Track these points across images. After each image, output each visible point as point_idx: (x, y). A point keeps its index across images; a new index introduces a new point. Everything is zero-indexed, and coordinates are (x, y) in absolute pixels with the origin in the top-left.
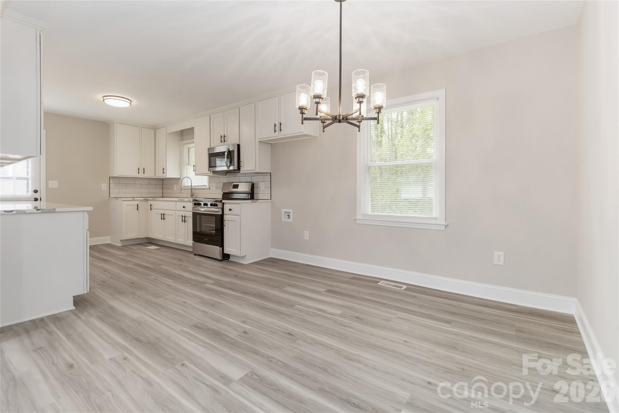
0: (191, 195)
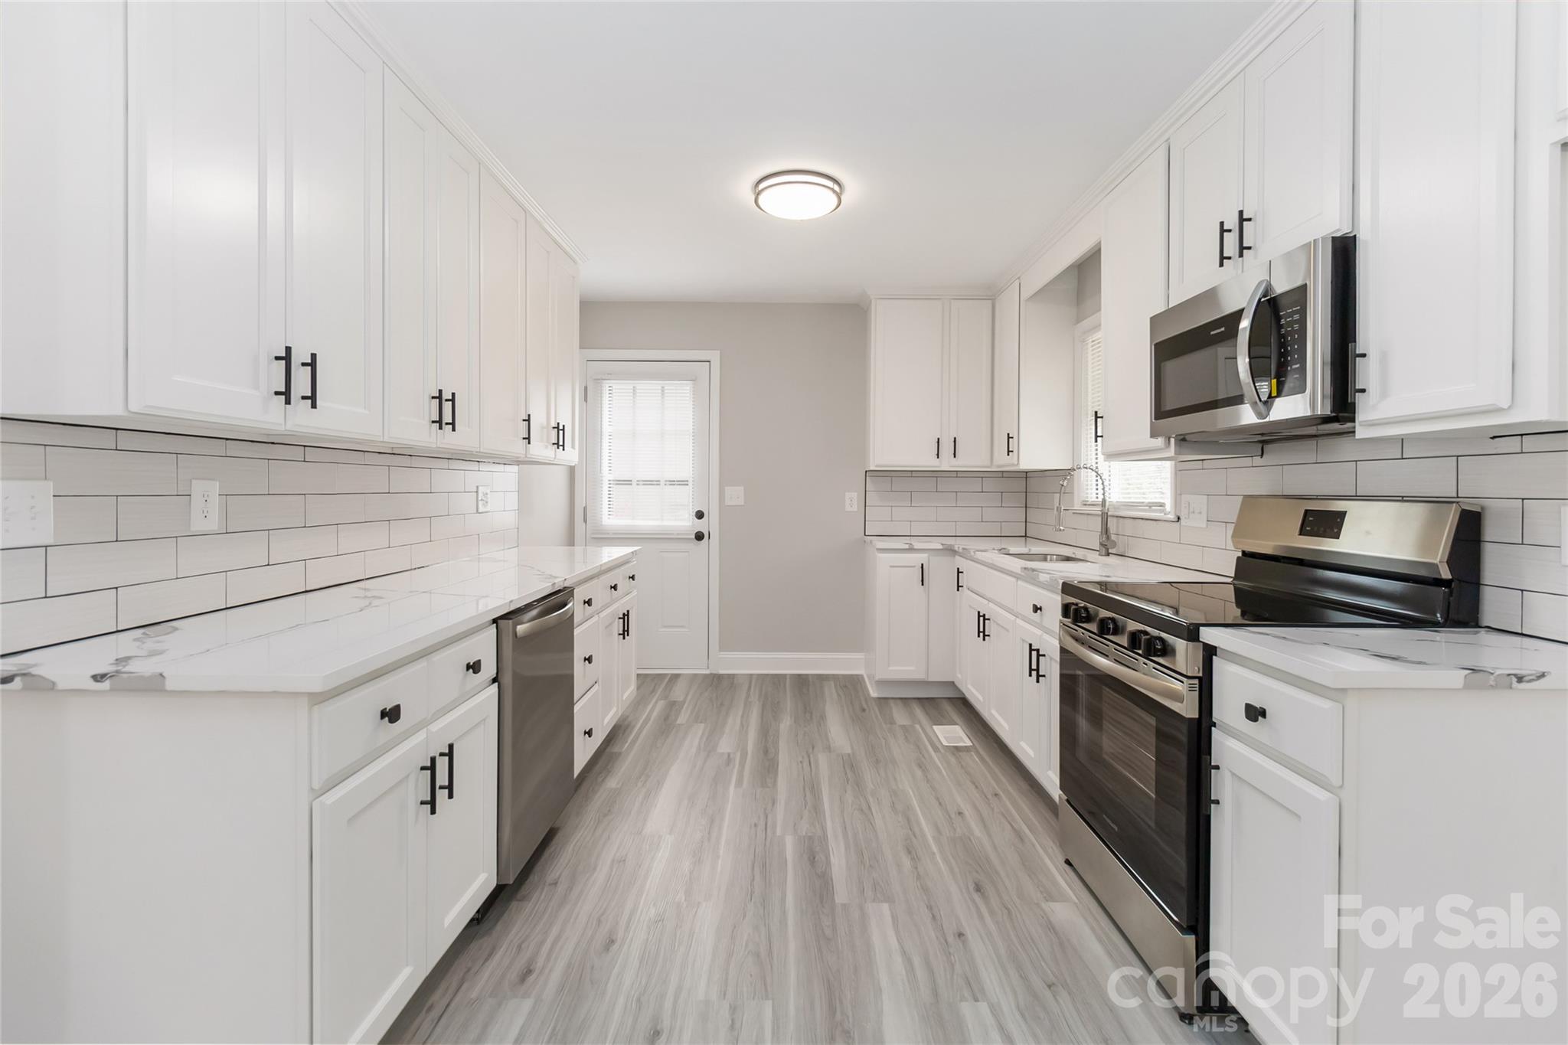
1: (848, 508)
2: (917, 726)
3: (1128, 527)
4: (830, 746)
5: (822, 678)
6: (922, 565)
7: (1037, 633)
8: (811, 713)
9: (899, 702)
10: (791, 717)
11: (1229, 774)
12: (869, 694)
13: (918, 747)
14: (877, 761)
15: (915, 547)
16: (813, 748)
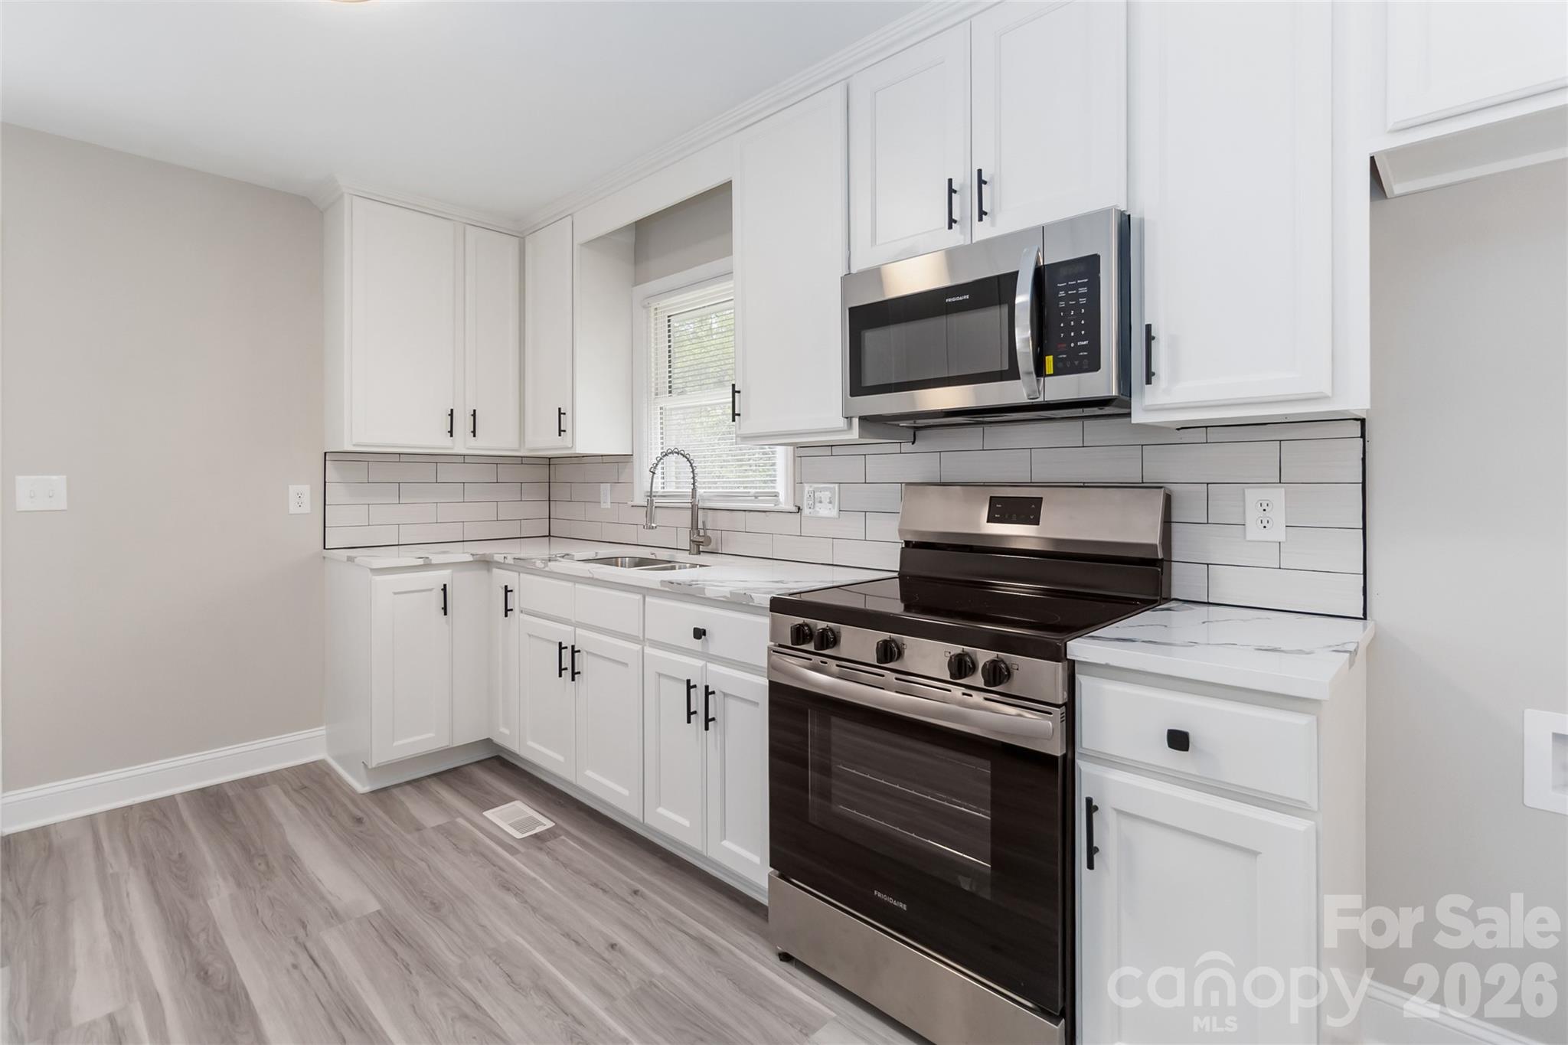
0: (692, 541)
1: (293, 509)
2: (460, 820)
3: (723, 521)
4: (334, 909)
5: (253, 784)
6: (445, 585)
7: (697, 665)
8: (264, 856)
9: (408, 788)
10: (225, 879)
11: (1115, 813)
12: (354, 791)
13: (483, 855)
14: (436, 907)
15: (433, 562)
16: (304, 927)
